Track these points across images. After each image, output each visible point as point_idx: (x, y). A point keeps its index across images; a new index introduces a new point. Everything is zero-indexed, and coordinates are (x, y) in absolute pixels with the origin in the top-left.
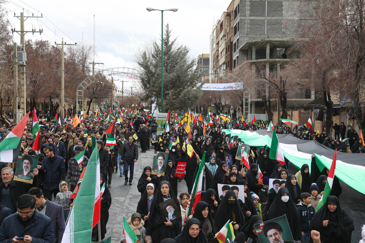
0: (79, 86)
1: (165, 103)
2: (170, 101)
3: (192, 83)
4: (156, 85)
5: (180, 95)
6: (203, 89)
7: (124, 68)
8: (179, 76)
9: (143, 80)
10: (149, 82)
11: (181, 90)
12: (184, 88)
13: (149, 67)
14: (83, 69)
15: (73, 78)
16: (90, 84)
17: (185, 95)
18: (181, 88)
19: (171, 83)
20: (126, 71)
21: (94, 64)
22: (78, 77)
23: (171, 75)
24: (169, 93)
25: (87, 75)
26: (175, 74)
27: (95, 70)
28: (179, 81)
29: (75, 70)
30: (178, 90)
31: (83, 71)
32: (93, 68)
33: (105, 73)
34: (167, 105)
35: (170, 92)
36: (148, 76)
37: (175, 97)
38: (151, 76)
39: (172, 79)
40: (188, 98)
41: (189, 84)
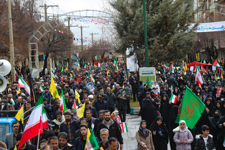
0: (31, 38)
1: (149, 55)
2: (156, 50)
3: (182, 25)
4: (136, 31)
5: (167, 42)
6: (198, 31)
7: (88, 10)
8: (165, 17)
9: (117, 26)
10: (125, 28)
11: (169, 36)
12: (173, 33)
13: (125, 8)
14: (31, 14)
15: (21, 27)
16: (45, 34)
17: (175, 42)
18: (169, 33)
19: (155, 28)
20: (90, 14)
21: (46, 7)
22: (26, 26)
23: (155, 17)
24: (153, 41)
25: (37, 22)
26: (160, 14)
27: (48, 15)
28: (166, 23)
29: (23, 16)
30: (166, 36)
31: (31, 16)
32: (46, 13)
33: (61, 19)
34: (151, 56)
35: (156, 39)
36: (125, 20)
37: (162, 45)
38: (129, 20)
39: (157, 22)
40: (179, 46)
41: (179, 26)
